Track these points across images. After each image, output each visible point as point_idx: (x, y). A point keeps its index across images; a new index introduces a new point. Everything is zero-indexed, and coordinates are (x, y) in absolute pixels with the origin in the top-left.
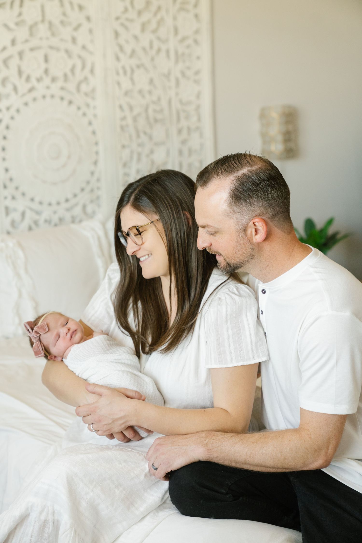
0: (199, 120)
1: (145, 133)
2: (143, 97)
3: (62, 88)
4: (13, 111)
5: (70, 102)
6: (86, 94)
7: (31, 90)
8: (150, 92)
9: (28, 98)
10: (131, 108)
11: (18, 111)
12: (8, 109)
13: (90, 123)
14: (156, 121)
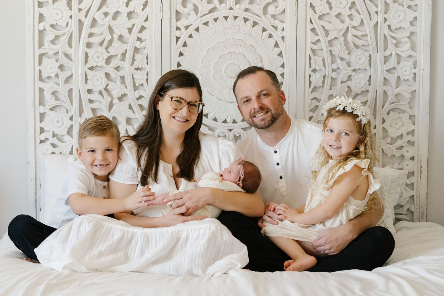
0: (413, 48)
1: (342, 59)
2: (343, 22)
3: (247, 10)
4: (191, 30)
5: (255, 24)
6: (273, 16)
7: (211, 11)
8: (350, 16)
9: (209, 18)
10: (327, 33)
11: (197, 30)
12: (187, 27)
13: (276, 45)
14: (356, 46)
